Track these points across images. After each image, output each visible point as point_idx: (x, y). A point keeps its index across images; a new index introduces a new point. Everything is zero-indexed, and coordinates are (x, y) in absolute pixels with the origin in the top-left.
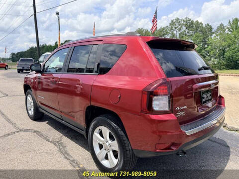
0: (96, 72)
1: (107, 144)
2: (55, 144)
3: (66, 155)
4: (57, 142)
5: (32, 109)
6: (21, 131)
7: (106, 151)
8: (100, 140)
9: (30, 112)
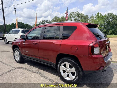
0: (61, 38)
1: (68, 70)
2: (37, 73)
3: (45, 78)
4: (38, 72)
5: (18, 58)
6: (16, 68)
7: (68, 73)
8: (64, 69)
9: (17, 59)
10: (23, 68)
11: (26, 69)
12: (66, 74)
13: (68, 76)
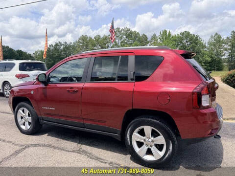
0: (132, 80)
1: (150, 140)
2: (78, 153)
3: (101, 160)
4: (79, 150)
5: (27, 123)
6: (26, 147)
7: (148, 147)
8: (141, 138)
9: (23, 127)
10: (44, 145)
11: (51, 145)
12: (145, 148)
13: (149, 152)
